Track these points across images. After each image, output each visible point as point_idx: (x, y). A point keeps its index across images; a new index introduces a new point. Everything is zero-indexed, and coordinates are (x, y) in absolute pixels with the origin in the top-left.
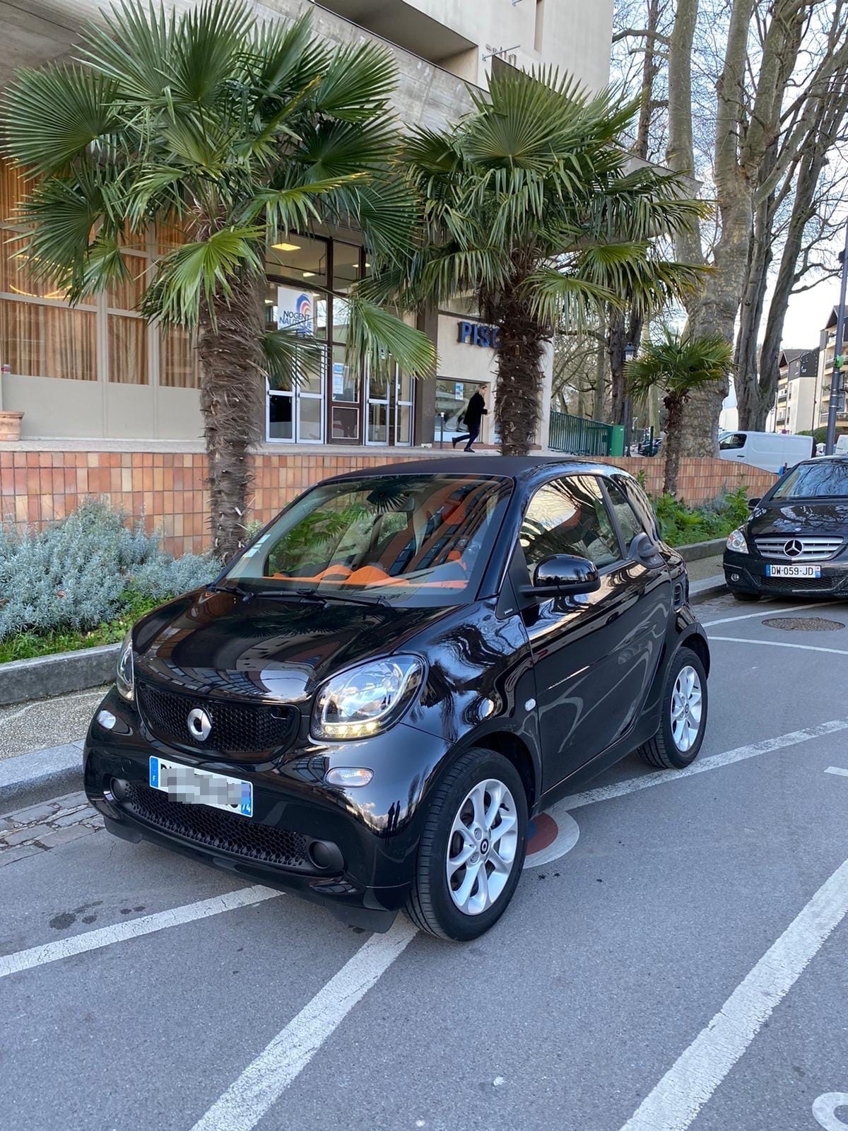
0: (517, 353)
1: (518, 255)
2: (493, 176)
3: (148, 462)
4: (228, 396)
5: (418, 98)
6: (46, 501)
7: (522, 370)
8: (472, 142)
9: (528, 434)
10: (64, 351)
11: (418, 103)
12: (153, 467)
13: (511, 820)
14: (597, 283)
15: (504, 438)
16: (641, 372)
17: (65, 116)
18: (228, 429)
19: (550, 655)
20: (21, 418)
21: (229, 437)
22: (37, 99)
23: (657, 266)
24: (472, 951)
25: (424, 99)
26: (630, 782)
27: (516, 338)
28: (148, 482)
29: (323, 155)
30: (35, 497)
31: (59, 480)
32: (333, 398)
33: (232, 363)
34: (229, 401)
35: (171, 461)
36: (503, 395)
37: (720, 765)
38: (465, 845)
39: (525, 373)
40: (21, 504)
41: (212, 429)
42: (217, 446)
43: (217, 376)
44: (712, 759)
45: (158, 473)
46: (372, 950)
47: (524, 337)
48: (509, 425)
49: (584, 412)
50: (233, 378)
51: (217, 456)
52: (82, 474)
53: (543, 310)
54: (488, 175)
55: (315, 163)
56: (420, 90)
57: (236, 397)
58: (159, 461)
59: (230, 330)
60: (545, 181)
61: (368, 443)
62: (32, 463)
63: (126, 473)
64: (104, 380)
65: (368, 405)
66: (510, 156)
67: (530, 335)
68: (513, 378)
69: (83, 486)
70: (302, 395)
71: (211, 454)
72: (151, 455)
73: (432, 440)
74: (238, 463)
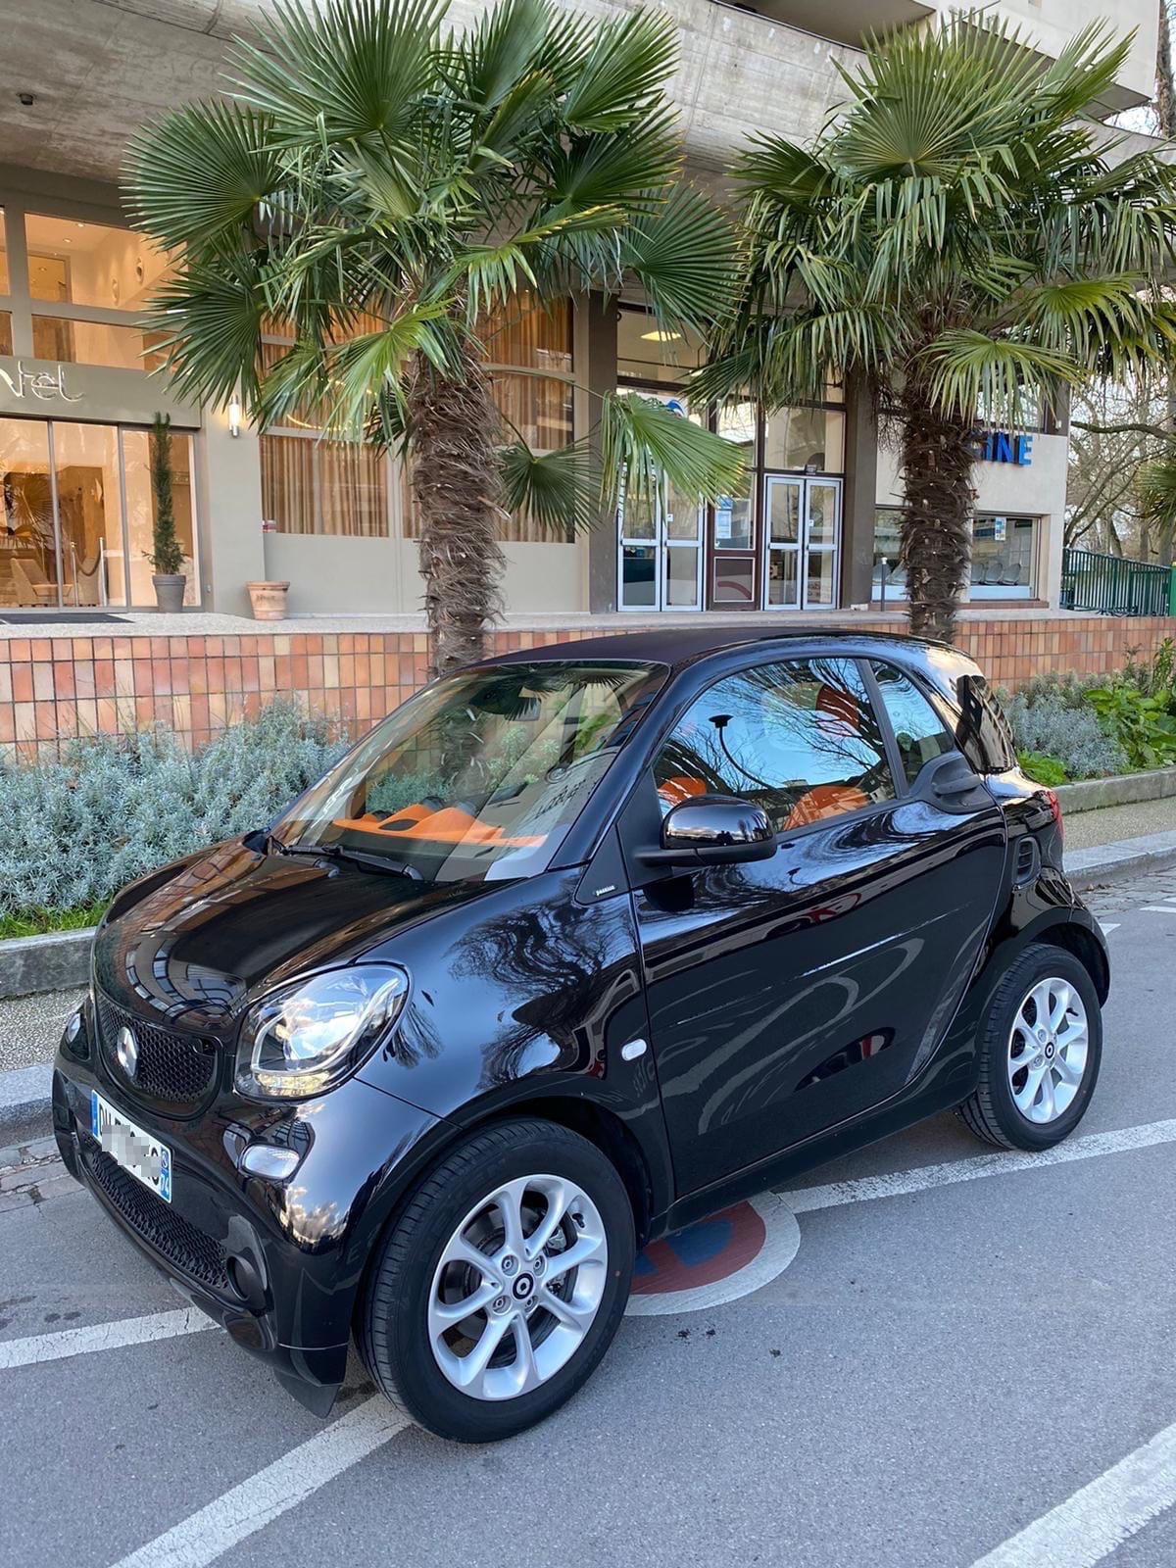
0: (932, 463)
1: (931, 314)
2: (873, 192)
3: (361, 646)
4: (451, 551)
5: (818, 96)
6: (216, 702)
7: (939, 488)
8: (848, 148)
9: (951, 586)
10: (344, 493)
11: (816, 104)
12: (369, 653)
13: (593, 1239)
14: (1049, 347)
15: (914, 595)
16: (1167, 483)
17: (212, 173)
18: (453, 597)
19: (704, 963)
20: (285, 590)
21: (455, 609)
22: (173, 154)
23: (1150, 310)
24: (486, 1464)
25: (826, 97)
26: (936, 1168)
27: (930, 440)
28: (362, 675)
29: (574, 187)
30: (199, 698)
31: (234, 674)
32: (716, 545)
33: (456, 503)
34: (453, 557)
35: (395, 643)
36: (912, 528)
37: (1114, 1150)
38: (483, 1283)
39: (944, 493)
40: (182, 705)
41: (433, 599)
42: (441, 622)
43: (437, 523)
44: (1102, 1137)
45: (377, 661)
46: (342, 1433)
47: (942, 437)
48: (920, 573)
49: (1149, 548)
50: (459, 524)
51: (441, 636)
52: (266, 664)
53: (948, 395)
54: (865, 194)
55: (563, 200)
56: (819, 84)
57: (463, 551)
58: (377, 645)
59: (453, 455)
60: (948, 192)
61: (768, 607)
62: (196, 650)
63: (330, 663)
64: (398, 535)
65: (768, 552)
66: (911, 161)
67: (952, 434)
68: (925, 501)
69: (268, 681)
70: (670, 543)
71: (436, 632)
72: (366, 637)
73: (868, 599)
74: (469, 645)
